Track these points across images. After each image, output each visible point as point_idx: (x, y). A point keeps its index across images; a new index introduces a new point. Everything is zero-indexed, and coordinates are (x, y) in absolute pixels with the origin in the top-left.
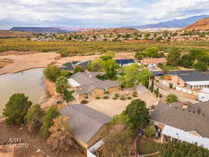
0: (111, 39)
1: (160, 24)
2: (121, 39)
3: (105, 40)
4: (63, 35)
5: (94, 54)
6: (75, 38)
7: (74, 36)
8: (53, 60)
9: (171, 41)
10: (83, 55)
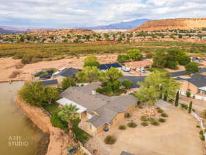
0: (72, 40)
1: (110, 26)
2: (83, 40)
3: (65, 41)
4: (10, 36)
5: (63, 58)
6: (28, 40)
7: (26, 38)
8: (14, 69)
9: (131, 41)
10: (51, 60)
